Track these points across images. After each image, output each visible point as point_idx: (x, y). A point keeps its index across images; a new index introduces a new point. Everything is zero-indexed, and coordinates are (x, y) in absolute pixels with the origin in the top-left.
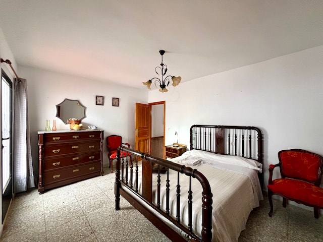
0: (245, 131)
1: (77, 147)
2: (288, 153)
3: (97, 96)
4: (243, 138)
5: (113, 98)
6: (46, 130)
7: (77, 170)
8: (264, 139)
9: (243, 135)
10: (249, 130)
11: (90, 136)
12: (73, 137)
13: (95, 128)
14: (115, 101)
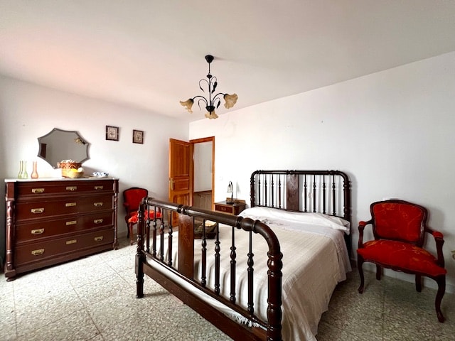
0: (327, 177)
1: (75, 204)
2: (383, 205)
3: (107, 127)
4: (324, 187)
5: (134, 131)
6: (20, 177)
7: (75, 241)
8: (352, 188)
9: (324, 184)
10: (332, 176)
11: (96, 188)
12: (67, 188)
13: (104, 175)
14: (137, 135)
